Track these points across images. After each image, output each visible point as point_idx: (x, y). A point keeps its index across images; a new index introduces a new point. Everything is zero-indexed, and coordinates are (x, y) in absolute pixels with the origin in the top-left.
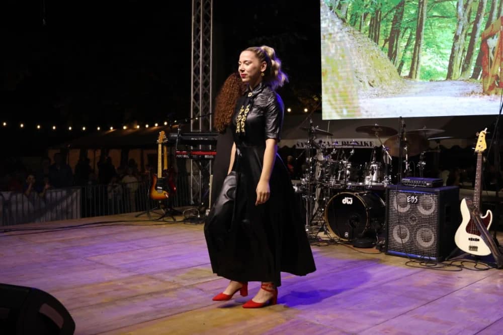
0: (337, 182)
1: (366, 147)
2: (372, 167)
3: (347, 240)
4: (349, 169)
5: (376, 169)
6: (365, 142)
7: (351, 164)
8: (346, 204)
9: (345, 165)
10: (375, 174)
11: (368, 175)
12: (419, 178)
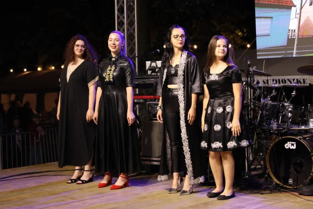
0: (279, 126)
1: (299, 85)
3: (292, 187)
6: (297, 80)
7: (293, 106)
8: (289, 148)
9: (287, 107)
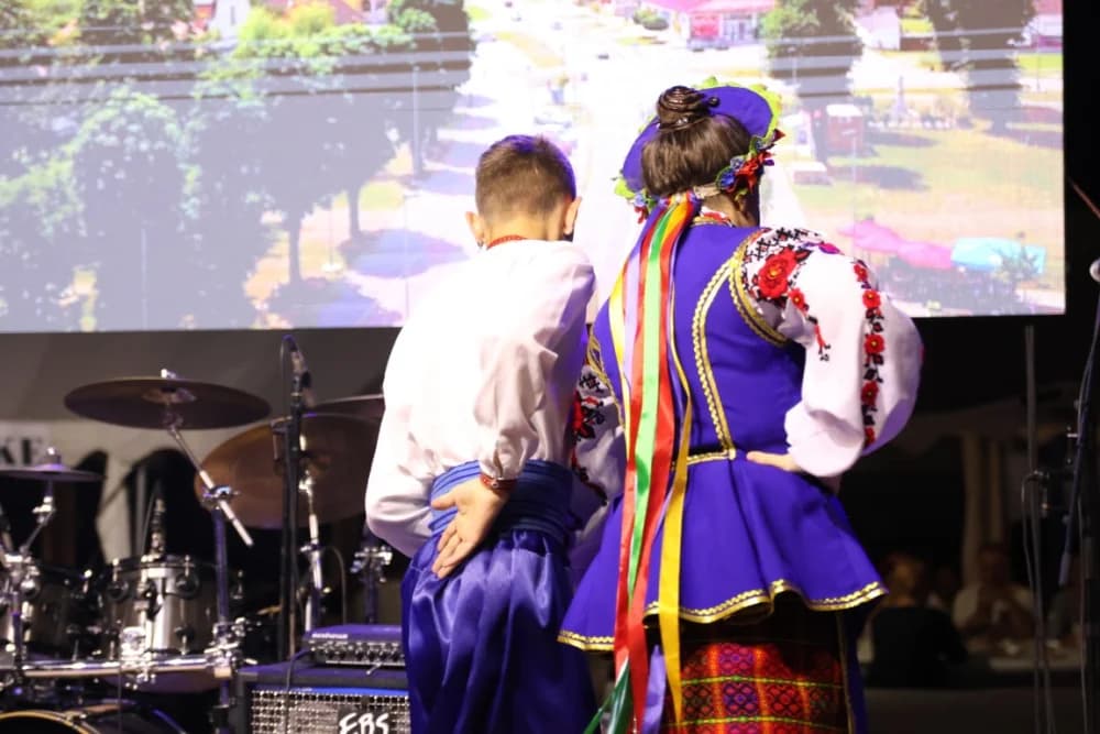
2: (150, 581)
4: (29, 595)
5: (168, 590)
7: (42, 569)
9: (15, 574)
10: (161, 617)
11: (133, 622)
12: (376, 629)
